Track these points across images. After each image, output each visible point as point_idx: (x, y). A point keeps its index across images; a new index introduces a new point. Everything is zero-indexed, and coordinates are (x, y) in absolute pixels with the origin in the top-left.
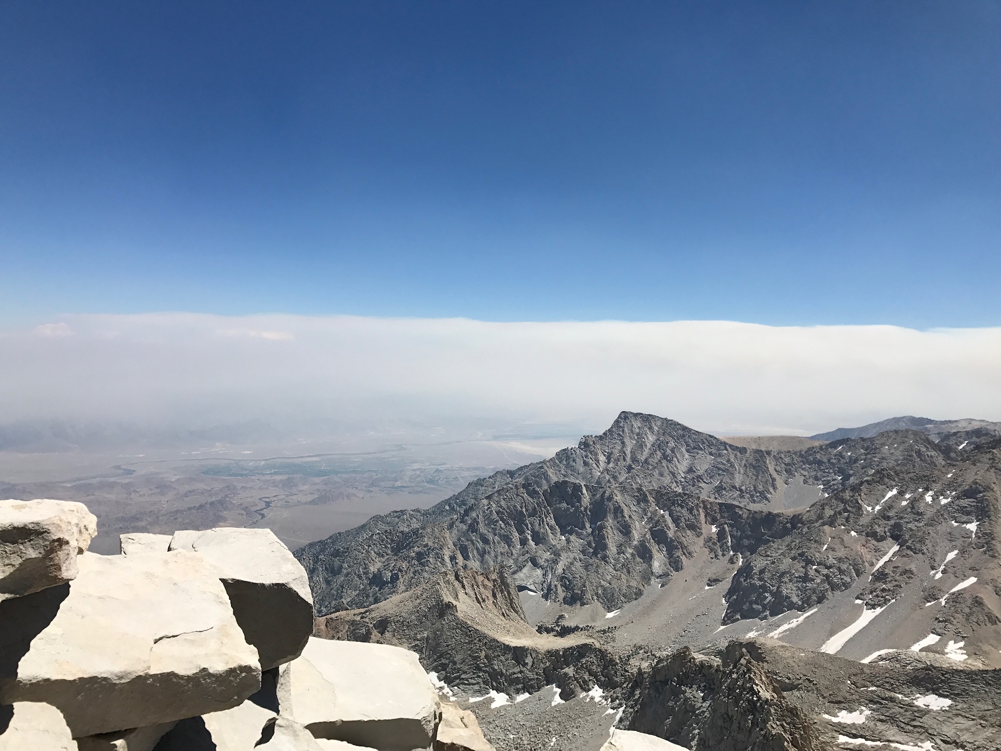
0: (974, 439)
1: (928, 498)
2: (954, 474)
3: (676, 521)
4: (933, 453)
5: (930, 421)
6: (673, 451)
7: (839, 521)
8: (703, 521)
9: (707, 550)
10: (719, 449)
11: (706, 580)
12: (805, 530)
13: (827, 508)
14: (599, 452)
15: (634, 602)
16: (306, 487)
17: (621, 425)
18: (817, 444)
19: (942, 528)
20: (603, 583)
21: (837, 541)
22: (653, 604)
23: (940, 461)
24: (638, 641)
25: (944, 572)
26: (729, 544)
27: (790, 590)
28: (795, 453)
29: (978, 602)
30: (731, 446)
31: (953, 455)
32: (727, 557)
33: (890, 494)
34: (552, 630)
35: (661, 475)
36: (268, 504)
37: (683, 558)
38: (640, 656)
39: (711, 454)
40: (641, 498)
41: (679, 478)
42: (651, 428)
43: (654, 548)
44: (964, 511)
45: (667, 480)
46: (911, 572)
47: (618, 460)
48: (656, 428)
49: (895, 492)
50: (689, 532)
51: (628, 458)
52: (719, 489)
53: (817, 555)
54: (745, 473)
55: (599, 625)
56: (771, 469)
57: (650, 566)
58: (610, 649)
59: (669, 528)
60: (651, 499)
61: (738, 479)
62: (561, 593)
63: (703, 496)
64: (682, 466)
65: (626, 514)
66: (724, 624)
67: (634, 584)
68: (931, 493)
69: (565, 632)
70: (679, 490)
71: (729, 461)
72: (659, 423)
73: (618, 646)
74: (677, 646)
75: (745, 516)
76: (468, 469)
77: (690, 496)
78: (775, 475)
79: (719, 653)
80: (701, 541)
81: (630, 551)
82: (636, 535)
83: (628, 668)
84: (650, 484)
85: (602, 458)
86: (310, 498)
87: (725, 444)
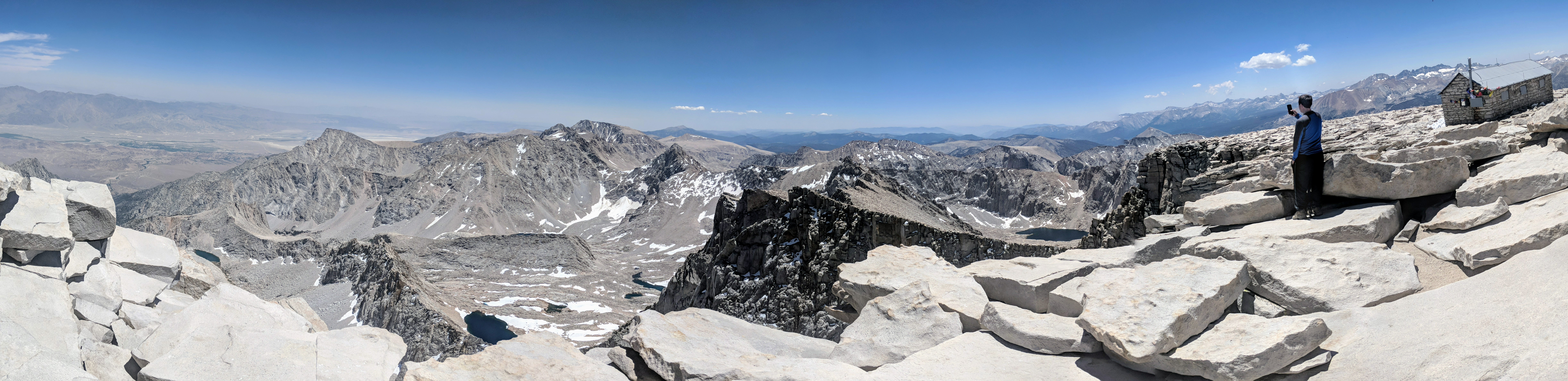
0: (482, 141)
1: (463, 168)
2: (473, 157)
3: (352, 181)
4: (465, 148)
5: (465, 134)
6: (351, 148)
7: (426, 180)
8: (365, 181)
9: (366, 195)
10: (373, 148)
11: (365, 208)
12: (411, 184)
13: (421, 173)
14: (315, 148)
15: (331, 220)
16: (165, 156)
17: (326, 135)
18: (417, 144)
19: (467, 180)
20: (315, 211)
21: (425, 188)
22: (340, 220)
23: (468, 151)
24: (332, 237)
25: (468, 198)
26: (377, 192)
27: (404, 212)
28: (407, 149)
29: (480, 209)
30: (378, 146)
31: (473, 148)
32: (375, 198)
33: (448, 167)
34: (290, 233)
35: (345, 160)
36: (148, 162)
37: (355, 199)
38: (333, 243)
39: (369, 150)
40: (335, 170)
41: (354, 161)
42: (340, 137)
43: (341, 194)
44: (476, 172)
45: (348, 162)
46: (455, 200)
47: (324, 152)
48: (343, 137)
49: (450, 166)
50: (358, 187)
51: (330, 151)
52: (373, 166)
53: (416, 195)
54: (385, 159)
55: (313, 230)
56: (397, 157)
57: (339, 203)
58: (318, 241)
59: (348, 185)
60: (340, 171)
61: (381, 162)
62: (294, 216)
63: (365, 170)
64: (356, 154)
65: (328, 178)
66: (373, 227)
67: (331, 211)
68: (464, 165)
69: (296, 233)
70: (354, 167)
71: (377, 153)
72: (345, 134)
73: (322, 240)
74: (351, 238)
75: (384, 179)
76: (245, 154)
77: (359, 170)
78: (398, 159)
79: (371, 240)
80: (363, 191)
81: (329, 196)
82: (332, 189)
83: (327, 249)
84: (338, 165)
85: (317, 152)
86: (168, 161)
87: (376, 145)
